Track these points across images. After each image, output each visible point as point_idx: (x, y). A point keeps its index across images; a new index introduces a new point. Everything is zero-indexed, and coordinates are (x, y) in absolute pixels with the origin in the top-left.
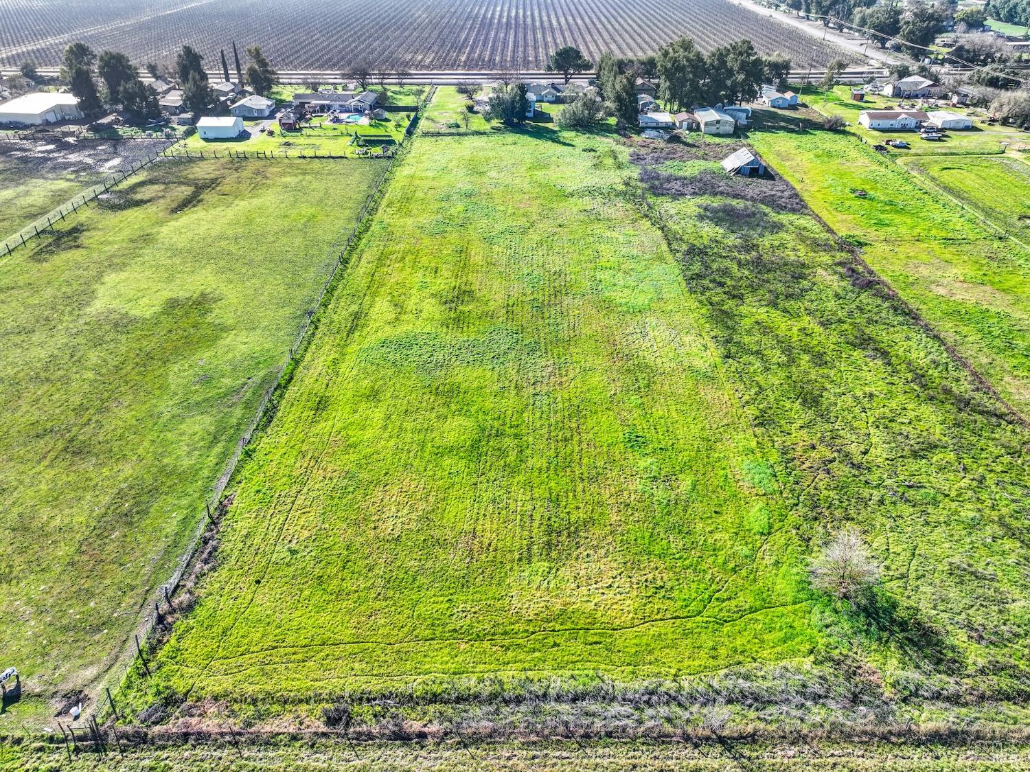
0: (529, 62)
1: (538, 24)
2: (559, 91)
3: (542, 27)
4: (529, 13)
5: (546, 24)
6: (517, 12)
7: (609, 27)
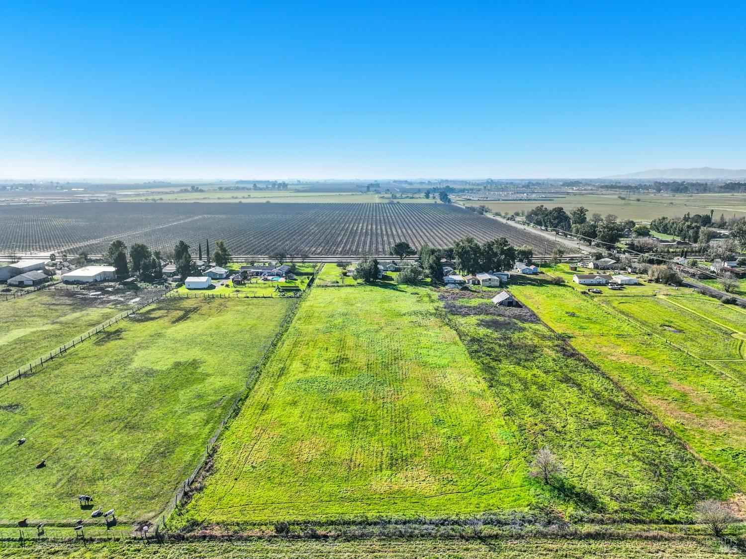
0: (379, 252)
1: (384, 233)
2: (397, 265)
3: (387, 234)
4: (379, 227)
5: (389, 233)
6: (372, 227)
7: (427, 234)
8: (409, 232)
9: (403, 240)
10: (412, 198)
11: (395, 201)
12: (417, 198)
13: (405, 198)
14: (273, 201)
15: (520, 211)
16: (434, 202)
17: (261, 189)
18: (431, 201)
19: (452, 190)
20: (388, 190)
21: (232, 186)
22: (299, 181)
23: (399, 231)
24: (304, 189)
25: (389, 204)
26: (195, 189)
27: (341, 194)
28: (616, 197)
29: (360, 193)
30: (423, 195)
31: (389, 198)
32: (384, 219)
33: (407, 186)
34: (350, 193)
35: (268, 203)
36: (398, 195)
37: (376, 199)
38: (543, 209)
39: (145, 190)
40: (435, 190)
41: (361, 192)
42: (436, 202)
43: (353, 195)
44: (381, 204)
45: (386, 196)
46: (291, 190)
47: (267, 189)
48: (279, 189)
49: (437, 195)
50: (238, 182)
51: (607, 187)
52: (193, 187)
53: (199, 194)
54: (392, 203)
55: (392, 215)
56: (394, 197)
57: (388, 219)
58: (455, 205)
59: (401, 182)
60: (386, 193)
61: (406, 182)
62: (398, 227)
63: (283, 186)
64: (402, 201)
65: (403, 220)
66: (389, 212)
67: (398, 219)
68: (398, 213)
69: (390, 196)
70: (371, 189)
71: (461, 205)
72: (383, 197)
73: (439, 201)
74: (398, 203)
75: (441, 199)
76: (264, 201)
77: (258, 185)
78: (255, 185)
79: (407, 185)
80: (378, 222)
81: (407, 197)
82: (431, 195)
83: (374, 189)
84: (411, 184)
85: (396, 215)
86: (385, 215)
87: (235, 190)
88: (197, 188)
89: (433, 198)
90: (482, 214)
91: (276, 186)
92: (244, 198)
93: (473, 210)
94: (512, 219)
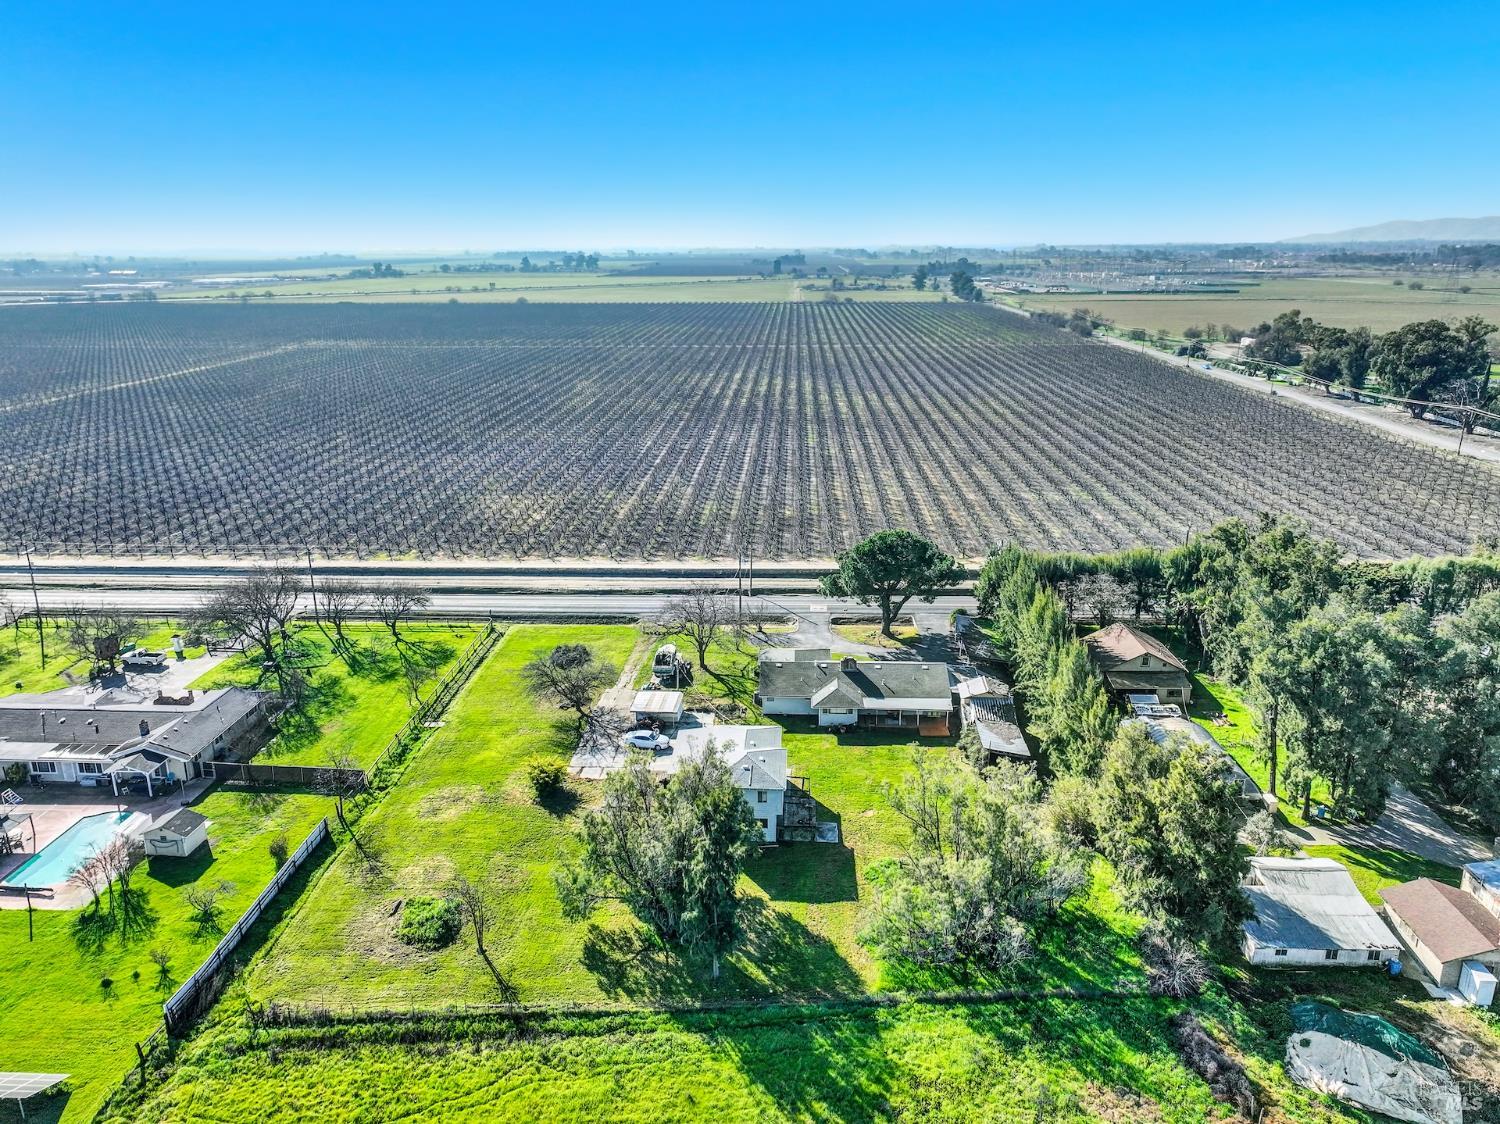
0: (783, 524)
1: (809, 410)
2: (872, 690)
3: (820, 420)
4: (793, 386)
5: (827, 410)
6: (770, 384)
7: (956, 416)
8: (893, 405)
9: (906, 526)
10: (882, 288)
11: (842, 296)
12: (894, 289)
13: (865, 288)
14: (533, 298)
15: (1202, 327)
16: (940, 300)
17: (536, 269)
18: (927, 296)
19: (976, 269)
20: (824, 270)
21: (472, 263)
22: (631, 252)
23: (858, 400)
24: (634, 268)
25: (825, 303)
26: (384, 270)
27: (713, 279)
28: (1388, 282)
29: (759, 277)
30: (908, 280)
31: (825, 289)
32: (811, 352)
33: (867, 262)
34: (735, 278)
35: (522, 302)
36: (848, 282)
37: (794, 292)
38: (1300, 320)
39: (272, 273)
40: (935, 269)
41: (760, 274)
42: (945, 299)
43: (739, 281)
44: (804, 303)
45: (819, 283)
46: (605, 271)
47: (552, 269)
48: (577, 270)
49: (945, 280)
50: (498, 255)
51: (1334, 259)
52: (378, 265)
53: (390, 280)
54: (831, 303)
55: (834, 337)
56: (838, 286)
57: (824, 357)
58: (998, 306)
59: (851, 252)
60: (819, 277)
61: (863, 252)
62: (852, 383)
63: (587, 263)
64: (859, 297)
65: (866, 357)
66: (826, 329)
67: (852, 354)
68: (851, 332)
69: (828, 283)
70: (783, 267)
71: (1010, 305)
72: (809, 288)
73: (953, 298)
74: (849, 301)
75: (956, 292)
77: (532, 262)
78: (525, 261)
79: (864, 259)
80: (794, 364)
81: (870, 286)
82: (928, 282)
83: (790, 267)
84: (874, 256)
85: (844, 338)
86: (814, 338)
87: (479, 271)
88: (389, 267)
89: (936, 288)
90: (1089, 334)
91: (574, 263)
92: (476, 290)
93: (1058, 321)
94: (1196, 351)
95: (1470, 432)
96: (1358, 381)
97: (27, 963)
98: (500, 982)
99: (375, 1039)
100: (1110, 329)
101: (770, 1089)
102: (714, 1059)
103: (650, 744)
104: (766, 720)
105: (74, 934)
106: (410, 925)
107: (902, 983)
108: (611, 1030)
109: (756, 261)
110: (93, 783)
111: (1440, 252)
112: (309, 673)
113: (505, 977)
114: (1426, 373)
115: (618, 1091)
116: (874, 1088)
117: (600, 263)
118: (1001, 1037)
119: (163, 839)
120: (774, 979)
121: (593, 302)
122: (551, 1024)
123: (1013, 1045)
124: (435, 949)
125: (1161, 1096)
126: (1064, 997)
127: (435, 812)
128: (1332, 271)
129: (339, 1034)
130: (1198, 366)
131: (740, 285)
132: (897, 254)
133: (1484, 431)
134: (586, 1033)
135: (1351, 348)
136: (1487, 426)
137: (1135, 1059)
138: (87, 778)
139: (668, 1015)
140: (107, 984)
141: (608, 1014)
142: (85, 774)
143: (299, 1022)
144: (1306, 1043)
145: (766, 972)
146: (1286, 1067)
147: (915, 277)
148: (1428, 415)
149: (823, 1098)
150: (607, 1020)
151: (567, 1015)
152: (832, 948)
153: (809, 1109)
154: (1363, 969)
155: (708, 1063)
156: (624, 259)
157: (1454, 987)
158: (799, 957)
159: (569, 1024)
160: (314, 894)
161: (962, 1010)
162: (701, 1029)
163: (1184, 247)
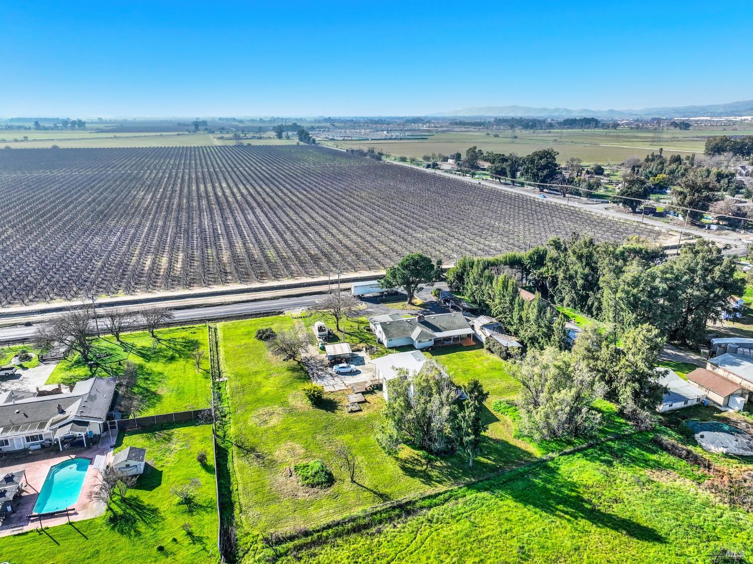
2: (436, 329)
10: (260, 138)
11: (245, 142)
12: (267, 138)
13: (252, 138)
14: (62, 145)
15: (430, 155)
18: (284, 142)
20: (223, 129)
24: (109, 128)
25: (237, 146)
27: (164, 134)
29: (188, 133)
30: (272, 134)
31: (231, 139)
33: (240, 125)
34: (175, 133)
35: (55, 148)
36: (242, 135)
37: (214, 141)
38: (477, 151)
41: (188, 131)
43: (178, 135)
45: (224, 136)
47: (55, 128)
48: (72, 128)
49: (292, 134)
50: (12, 120)
54: (241, 146)
56: (237, 137)
58: (326, 147)
60: (222, 132)
63: (80, 125)
64: (253, 143)
69: (231, 136)
70: (199, 127)
71: (330, 145)
72: (221, 138)
73: (296, 142)
74: (249, 145)
75: (301, 140)
76: (49, 145)
77: (41, 124)
78: (37, 123)
81: (254, 137)
82: (284, 134)
83: (203, 127)
84: (241, 121)
86: (221, 164)
87: (6, 129)
89: (288, 138)
90: (380, 159)
91: (69, 125)
92: (16, 141)
93: (361, 153)
94: (435, 166)
95: (565, 196)
96: (514, 176)
97: (98, 552)
98: (375, 493)
99: (338, 535)
100: (388, 156)
101: (536, 506)
102: (502, 500)
103: (348, 370)
104: (390, 350)
105: (113, 528)
106: (307, 478)
107: (548, 450)
108: (446, 500)
109: (179, 124)
110: (39, 446)
111: (495, 121)
112: (120, 364)
113: (375, 490)
114: (545, 172)
115: (474, 525)
116: (574, 494)
117: (87, 125)
118: (602, 461)
119: (128, 466)
120: (494, 461)
121: (102, 147)
122: (418, 505)
123: (609, 463)
124: (329, 486)
125: (673, 468)
126: (611, 440)
127: (265, 422)
128: (457, 129)
129: (320, 538)
130: (438, 172)
131: (179, 137)
132: (253, 121)
133: (570, 196)
134: (436, 505)
135: (510, 162)
136: (571, 193)
137: (654, 457)
138: (33, 445)
139: (465, 488)
140: (161, 549)
141: (440, 494)
142: (31, 442)
143: (292, 538)
144: (702, 437)
145: (489, 459)
146: (701, 446)
147: (277, 132)
148: (545, 190)
149: (559, 503)
150: (442, 496)
151: (423, 499)
152: (507, 443)
153: (557, 509)
154: (696, 406)
155: (501, 503)
156: (96, 123)
157: (727, 405)
158: (496, 449)
159: (427, 502)
160: (238, 475)
161: (579, 455)
162: (486, 490)
163: (388, 118)
